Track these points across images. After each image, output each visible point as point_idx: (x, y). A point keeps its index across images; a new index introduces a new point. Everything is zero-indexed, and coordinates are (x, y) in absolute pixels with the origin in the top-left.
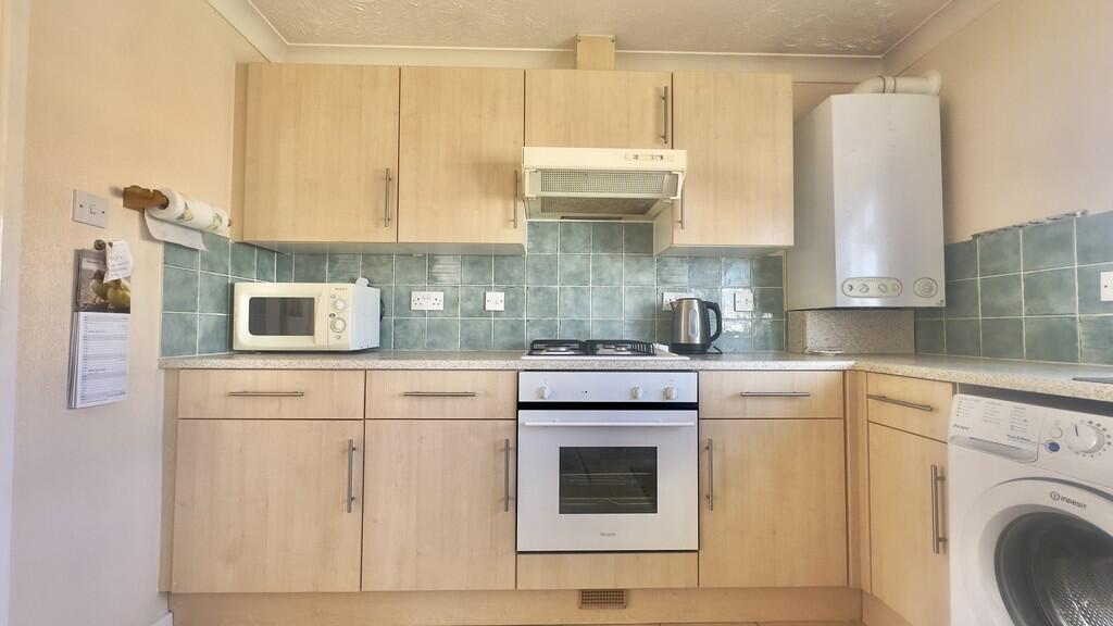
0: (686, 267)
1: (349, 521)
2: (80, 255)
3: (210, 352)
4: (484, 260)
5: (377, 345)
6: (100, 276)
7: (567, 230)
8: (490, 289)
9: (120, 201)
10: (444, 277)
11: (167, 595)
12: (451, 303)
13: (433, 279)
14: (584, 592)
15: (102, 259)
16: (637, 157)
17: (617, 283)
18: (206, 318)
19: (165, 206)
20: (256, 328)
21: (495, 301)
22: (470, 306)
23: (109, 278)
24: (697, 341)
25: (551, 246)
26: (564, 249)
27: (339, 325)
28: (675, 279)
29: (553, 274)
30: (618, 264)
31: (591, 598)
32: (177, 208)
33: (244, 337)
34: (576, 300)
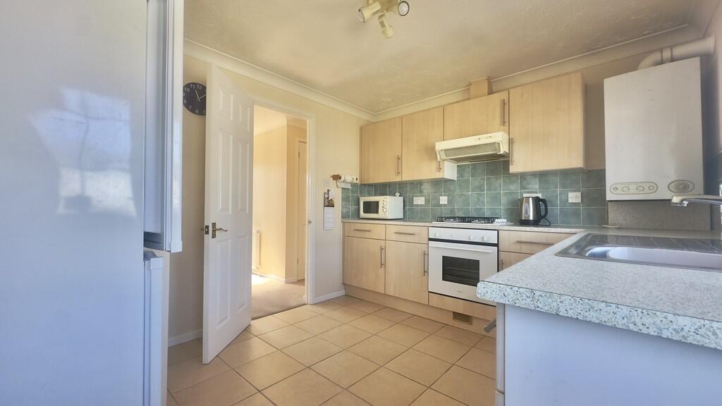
0: (537, 180)
1: (382, 270)
2: (325, 193)
3: (353, 218)
4: (439, 184)
5: (402, 217)
6: (328, 198)
7: (474, 167)
8: (442, 195)
9: (332, 179)
10: (425, 191)
11: (344, 284)
12: (427, 201)
13: (421, 192)
14: (455, 314)
15: (328, 194)
16: (480, 139)
17: (498, 189)
18: (352, 208)
19: (340, 178)
20: (365, 212)
21: (444, 200)
22: (434, 202)
23: (330, 199)
24: (531, 218)
25: (468, 176)
26: (472, 176)
27: (385, 210)
28: (530, 186)
29: (468, 187)
30: (499, 181)
31: (457, 316)
32: (343, 179)
33: (362, 214)
34: (479, 199)
